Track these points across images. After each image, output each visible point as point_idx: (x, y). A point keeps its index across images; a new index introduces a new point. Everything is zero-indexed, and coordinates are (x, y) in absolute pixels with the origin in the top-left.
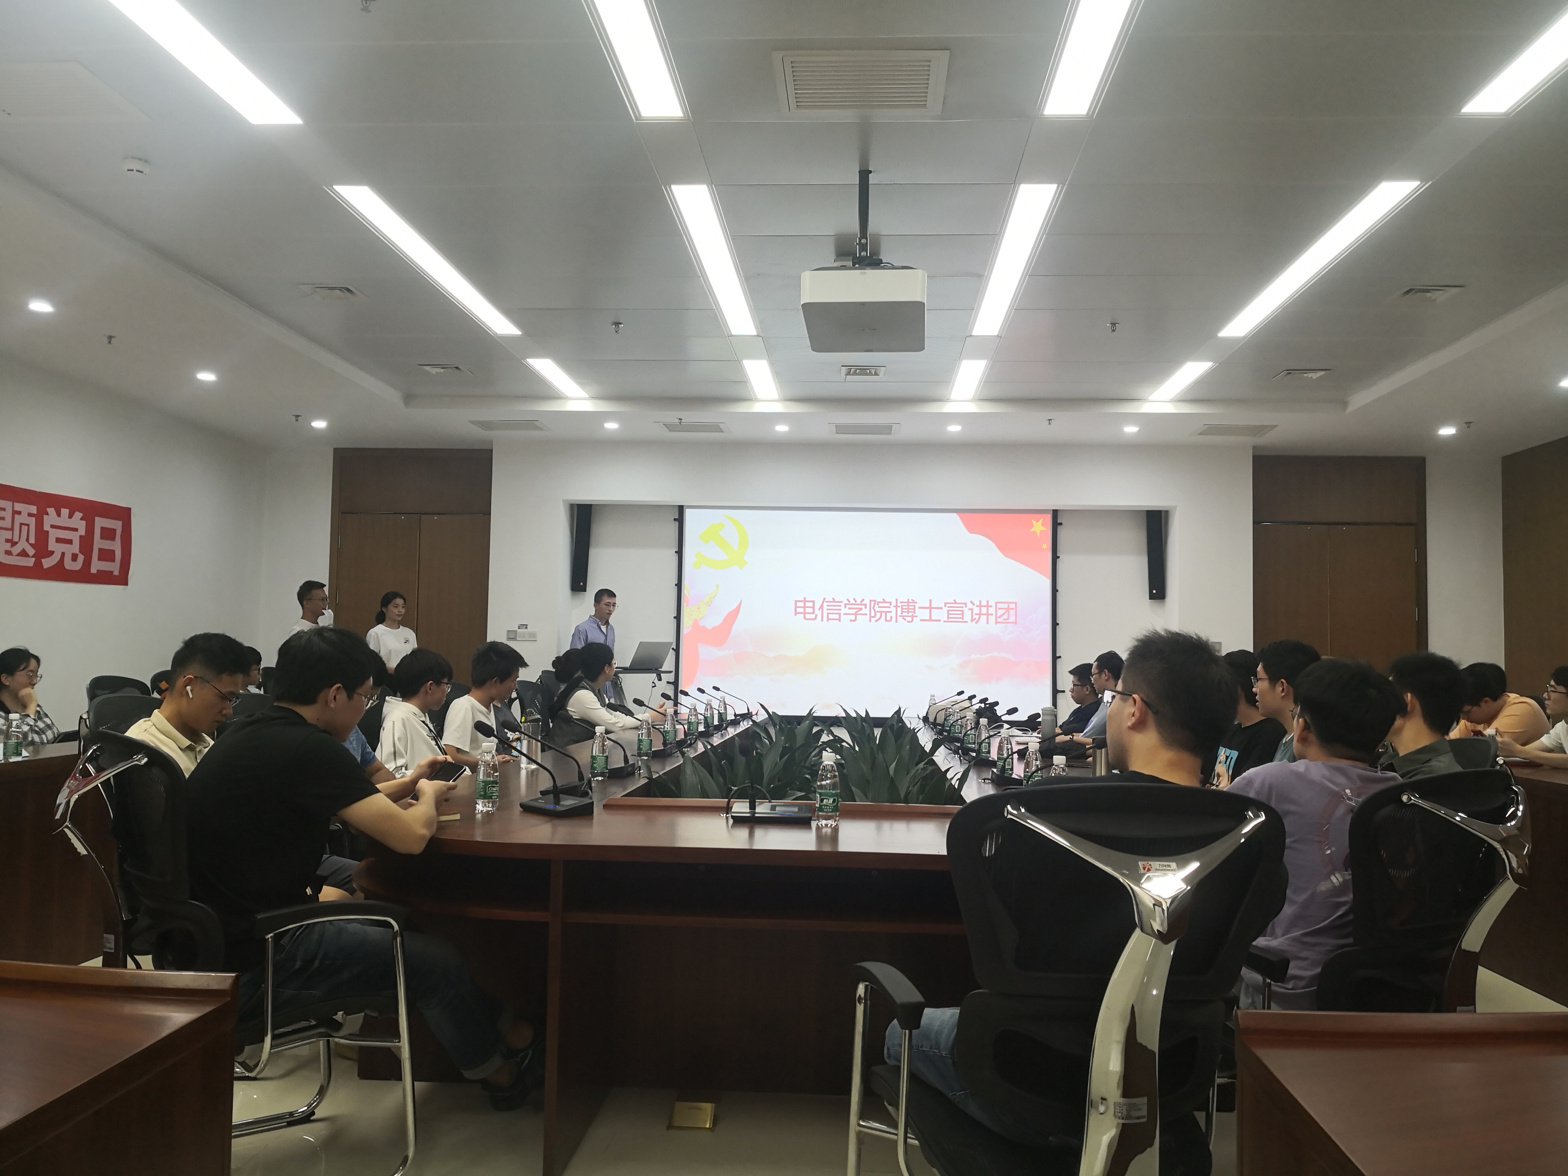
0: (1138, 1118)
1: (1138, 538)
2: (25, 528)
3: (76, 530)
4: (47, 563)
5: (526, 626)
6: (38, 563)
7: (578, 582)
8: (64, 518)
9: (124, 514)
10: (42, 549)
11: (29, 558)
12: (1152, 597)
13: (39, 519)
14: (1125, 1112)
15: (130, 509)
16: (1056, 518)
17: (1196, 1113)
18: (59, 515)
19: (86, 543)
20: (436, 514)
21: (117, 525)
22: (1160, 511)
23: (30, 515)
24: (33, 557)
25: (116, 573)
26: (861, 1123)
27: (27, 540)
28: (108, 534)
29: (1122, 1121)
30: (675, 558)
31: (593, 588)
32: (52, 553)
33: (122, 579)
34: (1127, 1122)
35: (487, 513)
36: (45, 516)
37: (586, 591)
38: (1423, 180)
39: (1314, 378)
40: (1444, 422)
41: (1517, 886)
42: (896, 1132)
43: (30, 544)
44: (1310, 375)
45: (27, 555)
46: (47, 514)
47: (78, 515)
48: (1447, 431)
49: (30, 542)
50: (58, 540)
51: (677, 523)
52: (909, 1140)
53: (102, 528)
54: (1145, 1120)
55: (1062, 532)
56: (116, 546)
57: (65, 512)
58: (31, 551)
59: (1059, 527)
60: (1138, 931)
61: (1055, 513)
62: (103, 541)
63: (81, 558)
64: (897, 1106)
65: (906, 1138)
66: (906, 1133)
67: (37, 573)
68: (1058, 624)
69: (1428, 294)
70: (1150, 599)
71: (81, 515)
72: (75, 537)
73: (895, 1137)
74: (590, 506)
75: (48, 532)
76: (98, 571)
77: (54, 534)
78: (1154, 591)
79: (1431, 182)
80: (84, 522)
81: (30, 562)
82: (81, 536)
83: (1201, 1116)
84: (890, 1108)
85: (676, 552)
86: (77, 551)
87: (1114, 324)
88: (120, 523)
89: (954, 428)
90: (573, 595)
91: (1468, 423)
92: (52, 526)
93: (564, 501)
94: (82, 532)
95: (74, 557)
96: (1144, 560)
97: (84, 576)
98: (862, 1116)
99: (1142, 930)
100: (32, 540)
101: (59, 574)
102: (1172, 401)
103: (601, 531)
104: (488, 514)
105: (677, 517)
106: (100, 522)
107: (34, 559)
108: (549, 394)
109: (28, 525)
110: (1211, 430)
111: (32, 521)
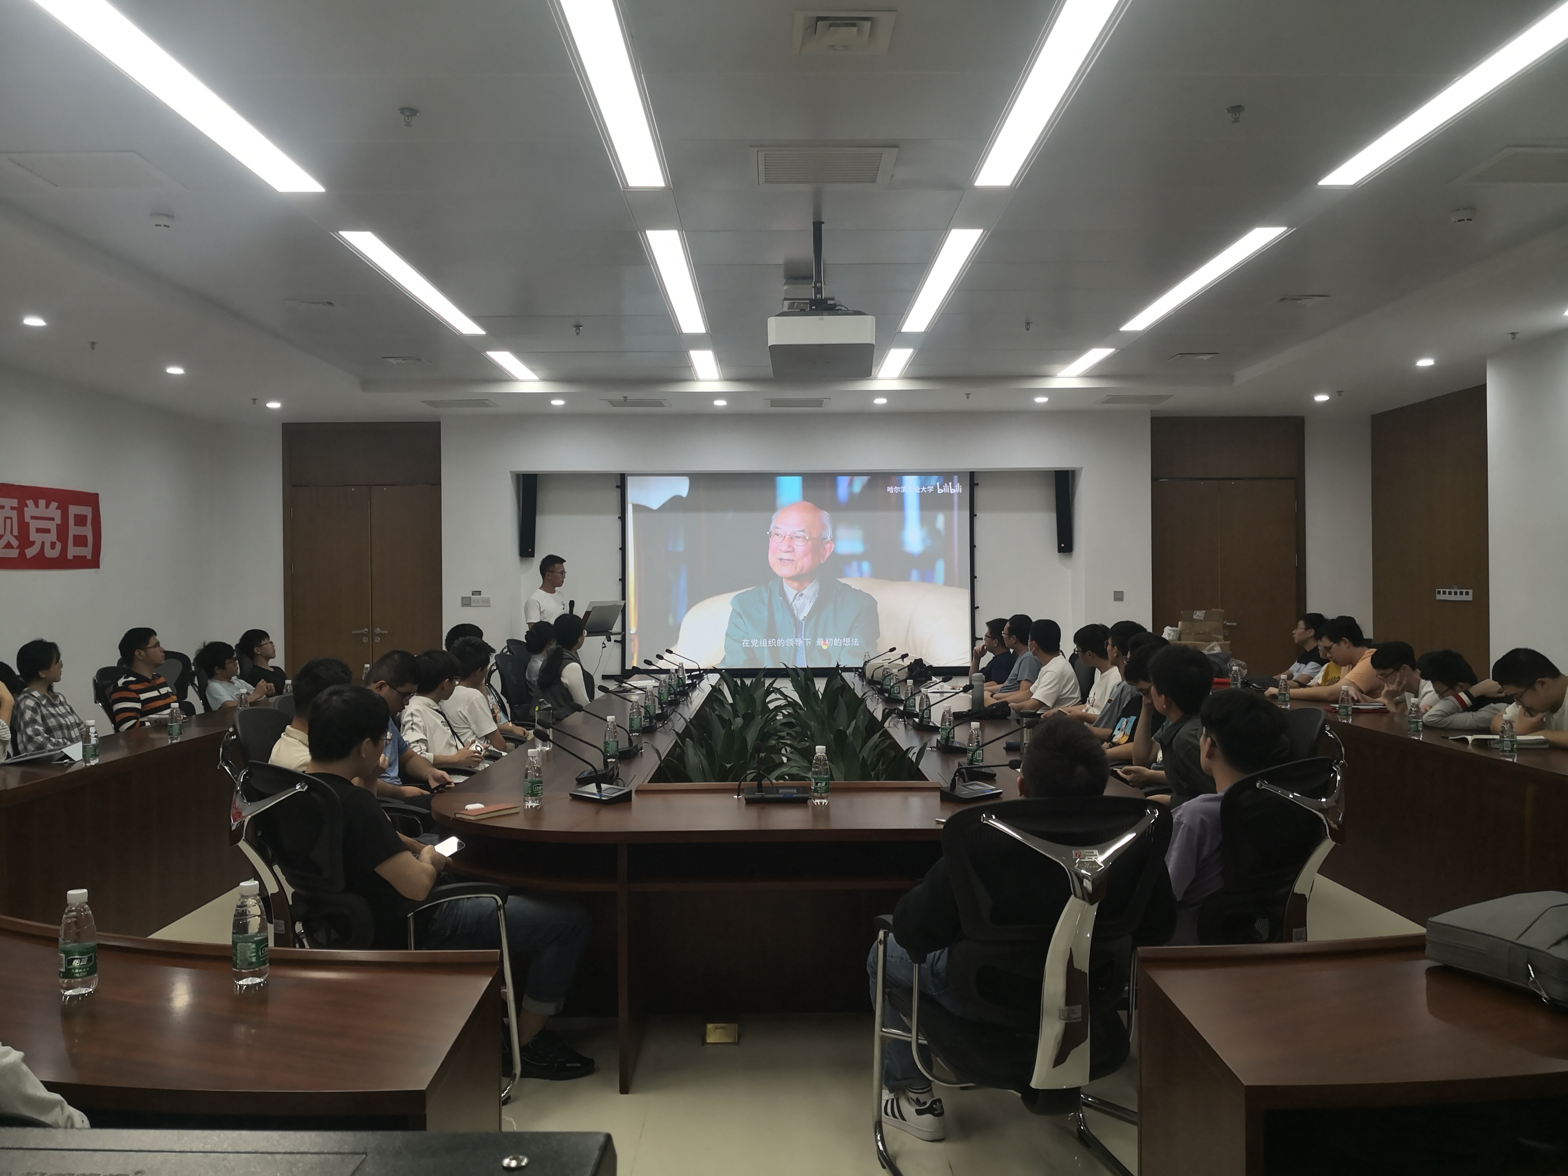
0: (1075, 1019)
1: (1047, 495)
2: (9, 521)
3: (52, 519)
4: (30, 553)
5: (479, 593)
6: (22, 554)
7: (527, 548)
8: (42, 509)
9: (92, 500)
10: (24, 541)
11: (13, 550)
12: (1061, 550)
13: (20, 510)
14: (1066, 1015)
15: (97, 495)
16: (973, 480)
17: (1120, 1012)
18: (37, 506)
19: (62, 531)
20: (386, 485)
21: (87, 511)
22: (1068, 471)
23: (12, 508)
24: (17, 548)
25: (89, 557)
26: (884, 1030)
27: (11, 533)
28: (80, 520)
29: (1066, 1021)
30: (618, 524)
31: (540, 555)
32: (33, 543)
33: (94, 562)
34: (1068, 1022)
35: (437, 483)
36: (25, 509)
37: (534, 556)
38: (1290, 226)
39: (1205, 359)
40: (1319, 391)
41: (1334, 843)
42: (910, 1036)
43: (14, 536)
44: (1201, 357)
45: (12, 547)
46: (27, 506)
47: (54, 505)
48: (1321, 398)
49: (14, 534)
50: (39, 530)
51: (619, 490)
52: (919, 1041)
53: (75, 515)
54: (1080, 1020)
55: (980, 494)
56: (87, 531)
57: (42, 502)
58: (15, 543)
59: (976, 488)
60: (1072, 897)
61: (972, 474)
62: (77, 527)
63: (59, 545)
64: (911, 1019)
65: (917, 1039)
66: (917, 1035)
67: (21, 563)
68: (976, 577)
69: (1299, 301)
70: (1059, 552)
71: (56, 504)
72: (52, 526)
73: (909, 1039)
74: (536, 475)
75: (29, 523)
76: (74, 556)
77: (34, 525)
78: (1063, 545)
79: (1295, 229)
80: (59, 511)
81: (14, 553)
82: (57, 525)
83: (1123, 1014)
84: (904, 1018)
85: (619, 518)
86: (55, 540)
87: (1028, 324)
88: (90, 508)
89: (881, 401)
90: (521, 560)
91: (1340, 392)
92: (32, 518)
93: (511, 472)
94: (58, 520)
95: (53, 546)
96: (1054, 516)
97: (62, 563)
98: (883, 1025)
99: (1075, 895)
100: (16, 533)
101: (41, 562)
102: (1079, 377)
103: (545, 498)
104: (440, 485)
105: (619, 485)
106: (73, 510)
107: (18, 550)
108: (504, 377)
109: (11, 518)
110: (1114, 399)
111: (14, 514)
